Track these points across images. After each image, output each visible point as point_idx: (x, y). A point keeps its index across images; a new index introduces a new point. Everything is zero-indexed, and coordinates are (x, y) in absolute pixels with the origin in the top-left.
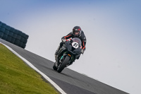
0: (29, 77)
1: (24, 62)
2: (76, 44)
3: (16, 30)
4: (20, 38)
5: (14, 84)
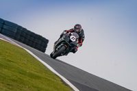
0: (49, 80)
1: (44, 66)
2: (73, 38)
3: (37, 35)
4: (40, 42)
5: (35, 87)
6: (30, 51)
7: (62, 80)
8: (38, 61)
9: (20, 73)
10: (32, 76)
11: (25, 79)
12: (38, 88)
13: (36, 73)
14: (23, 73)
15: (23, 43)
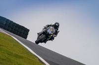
6: (15, 38)
7: (39, 60)
8: (22, 45)
9: (8, 54)
10: (17, 56)
13: (20, 54)
14: (10, 54)
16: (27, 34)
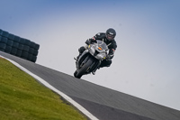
0: (44, 99)
1: (36, 80)
4: (28, 49)
5: (26, 110)
6: (15, 62)
7: (62, 98)
8: (27, 74)
9: (4, 93)
10: (21, 96)
11: (12, 101)
12: (30, 111)
13: (26, 91)
14: (8, 92)
15: (5, 51)
16: (36, 54)
